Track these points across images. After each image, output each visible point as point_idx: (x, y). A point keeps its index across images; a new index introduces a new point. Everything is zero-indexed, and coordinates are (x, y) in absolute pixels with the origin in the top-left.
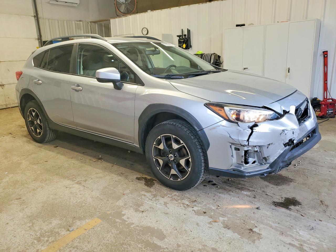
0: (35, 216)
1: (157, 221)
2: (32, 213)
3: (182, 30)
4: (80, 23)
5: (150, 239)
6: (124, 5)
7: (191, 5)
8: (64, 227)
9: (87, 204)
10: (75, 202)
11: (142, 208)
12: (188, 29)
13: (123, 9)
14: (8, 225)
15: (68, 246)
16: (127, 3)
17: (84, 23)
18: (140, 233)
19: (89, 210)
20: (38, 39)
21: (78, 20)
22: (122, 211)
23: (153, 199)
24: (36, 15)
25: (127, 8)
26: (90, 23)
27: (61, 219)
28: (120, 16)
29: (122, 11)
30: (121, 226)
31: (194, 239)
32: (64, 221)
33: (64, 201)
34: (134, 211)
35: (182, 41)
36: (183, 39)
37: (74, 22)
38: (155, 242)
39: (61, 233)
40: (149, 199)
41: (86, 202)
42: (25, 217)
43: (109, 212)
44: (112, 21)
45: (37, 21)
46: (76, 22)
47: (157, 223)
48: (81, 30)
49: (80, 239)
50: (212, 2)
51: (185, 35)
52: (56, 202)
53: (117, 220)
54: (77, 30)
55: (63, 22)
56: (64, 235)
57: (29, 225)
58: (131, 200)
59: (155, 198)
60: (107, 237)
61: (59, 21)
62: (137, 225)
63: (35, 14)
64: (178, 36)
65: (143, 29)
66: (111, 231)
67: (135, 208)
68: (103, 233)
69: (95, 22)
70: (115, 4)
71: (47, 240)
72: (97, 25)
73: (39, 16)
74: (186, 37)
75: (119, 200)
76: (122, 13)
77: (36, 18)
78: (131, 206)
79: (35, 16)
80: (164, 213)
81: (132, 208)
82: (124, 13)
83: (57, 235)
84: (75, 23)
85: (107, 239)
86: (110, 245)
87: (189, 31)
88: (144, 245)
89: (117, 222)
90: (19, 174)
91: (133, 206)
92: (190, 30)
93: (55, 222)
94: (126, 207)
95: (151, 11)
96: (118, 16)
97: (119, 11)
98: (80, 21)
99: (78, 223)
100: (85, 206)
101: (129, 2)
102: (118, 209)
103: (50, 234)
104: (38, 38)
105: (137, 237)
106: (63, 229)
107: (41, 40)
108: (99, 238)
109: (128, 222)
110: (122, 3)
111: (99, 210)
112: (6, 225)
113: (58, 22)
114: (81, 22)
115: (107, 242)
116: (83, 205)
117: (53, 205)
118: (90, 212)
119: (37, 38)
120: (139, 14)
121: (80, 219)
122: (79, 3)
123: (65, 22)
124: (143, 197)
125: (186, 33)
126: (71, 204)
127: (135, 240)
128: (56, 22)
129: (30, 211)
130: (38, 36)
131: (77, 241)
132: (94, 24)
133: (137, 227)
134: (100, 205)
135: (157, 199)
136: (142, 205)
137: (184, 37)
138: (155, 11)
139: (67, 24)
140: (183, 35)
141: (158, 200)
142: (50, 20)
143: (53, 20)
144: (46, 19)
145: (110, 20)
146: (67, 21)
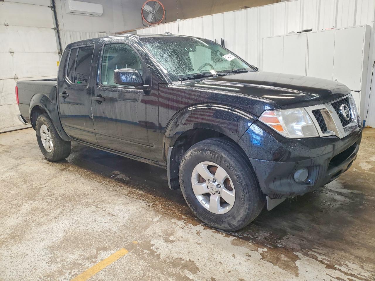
0: (57, 246)
1: (189, 252)
2: (53, 243)
3: (215, 40)
4: (103, 34)
5: (182, 272)
6: (151, 14)
7: (225, 13)
8: (88, 259)
9: (112, 234)
10: (100, 231)
11: (172, 238)
12: (222, 39)
13: (150, 18)
14: (27, 256)
15: (92, 279)
16: (154, 11)
17: (108, 34)
18: (170, 265)
19: (114, 240)
20: (59, 53)
22: (150, 241)
23: (184, 228)
25: (154, 17)
26: (114, 34)
27: (85, 249)
28: (147, 26)
29: (149, 21)
30: (149, 258)
31: (230, 272)
32: (87, 252)
33: (88, 229)
34: (163, 241)
38: (187, 275)
39: (84, 265)
40: (181, 228)
41: (111, 231)
42: (46, 247)
43: (137, 242)
44: (138, 31)
45: (57, 33)
47: (190, 254)
49: (105, 271)
50: (249, 9)
52: (79, 231)
53: (146, 251)
55: (86, 34)
56: (88, 267)
57: (51, 256)
58: (160, 228)
59: (186, 227)
60: (134, 269)
61: (81, 33)
62: (168, 256)
63: (55, 26)
66: (139, 263)
67: (164, 237)
68: (130, 265)
69: (120, 33)
70: (141, 13)
71: (69, 273)
73: (60, 28)
75: (147, 229)
76: (148, 22)
77: (56, 30)
78: (160, 236)
79: (55, 29)
80: (197, 243)
81: (161, 238)
82: (151, 23)
83: (80, 267)
84: (98, 35)
85: (135, 271)
86: (138, 279)
88: (175, 279)
89: (145, 253)
90: (39, 201)
91: (162, 235)
92: (224, 40)
93: (78, 253)
94: (155, 236)
95: (181, 20)
96: (144, 26)
97: (146, 21)
98: (103, 32)
99: (103, 254)
100: (110, 235)
101: (157, 10)
102: (146, 238)
103: (73, 267)
105: (167, 269)
106: (87, 261)
108: (126, 270)
109: (157, 253)
110: (149, 11)
111: (126, 240)
112: (26, 256)
114: (105, 33)
115: (135, 275)
116: (109, 234)
117: (76, 234)
118: (115, 241)
119: (57, 51)
120: (168, 23)
121: (105, 249)
122: (102, 12)
123: (88, 34)
124: (174, 225)
126: (95, 233)
127: (165, 272)
128: (78, 34)
129: (51, 241)
130: (58, 49)
131: (102, 274)
133: (167, 259)
134: (126, 235)
135: (188, 227)
136: (172, 234)
138: (185, 20)
139: (90, 36)
141: (190, 228)
142: (72, 32)
143: (75, 32)
144: (67, 31)
145: (136, 30)
146: (89, 33)
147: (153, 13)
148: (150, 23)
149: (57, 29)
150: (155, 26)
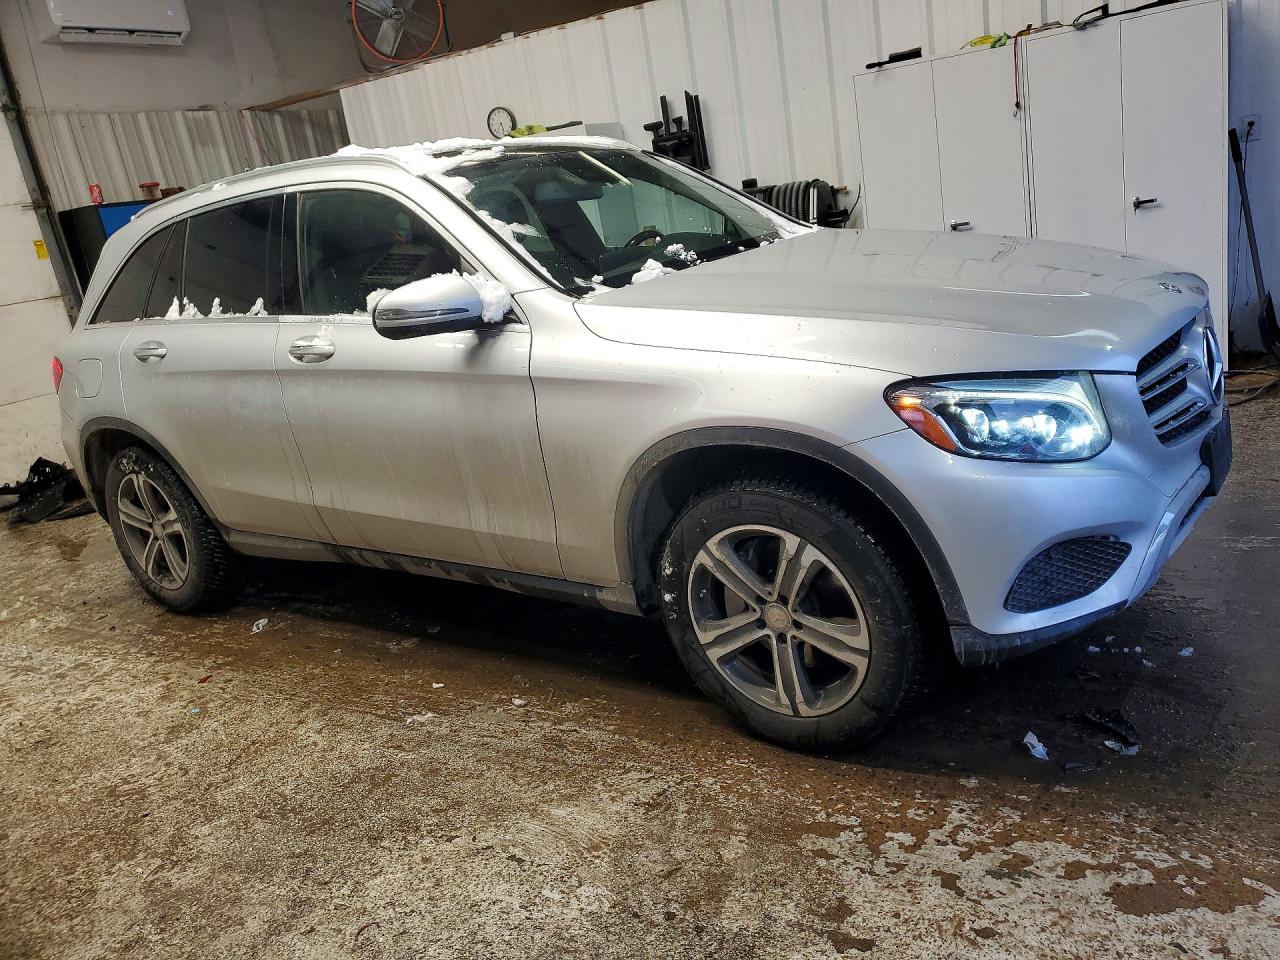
3: (663, 99)
4: (204, 116)
6: (391, 21)
12: (687, 93)
13: (388, 36)
16: (402, 10)
17: (224, 115)
20: (36, 206)
21: (196, 106)
24: (9, 103)
25: (405, 33)
26: (247, 113)
28: (382, 71)
29: (387, 49)
35: (668, 144)
36: (672, 136)
37: (178, 115)
44: (347, 95)
45: (16, 126)
46: (190, 113)
48: (215, 146)
51: (679, 121)
54: (199, 148)
55: (133, 117)
61: (116, 117)
63: (6, 99)
64: (647, 128)
65: (492, 116)
69: (270, 109)
70: (351, 22)
72: (277, 118)
73: (23, 104)
74: (686, 127)
76: (384, 55)
77: (13, 115)
79: (5, 109)
82: (393, 58)
84: (186, 119)
87: (693, 103)
92: (696, 97)
95: (515, 36)
96: (369, 70)
97: (374, 52)
98: (205, 108)
101: (410, 5)
104: (33, 202)
107: (49, 208)
110: (381, 13)
113: (112, 122)
114: (211, 114)
119: (29, 200)
122: (187, 28)
123: (142, 118)
125: (680, 110)
128: (103, 120)
130: (31, 192)
132: (265, 116)
137: (674, 129)
139: (152, 128)
140: (671, 121)
142: (75, 117)
143: (89, 116)
144: (54, 112)
145: (338, 91)
146: (146, 112)
147: (396, 17)
148: (389, 57)
149: (13, 109)
150: (415, 66)
